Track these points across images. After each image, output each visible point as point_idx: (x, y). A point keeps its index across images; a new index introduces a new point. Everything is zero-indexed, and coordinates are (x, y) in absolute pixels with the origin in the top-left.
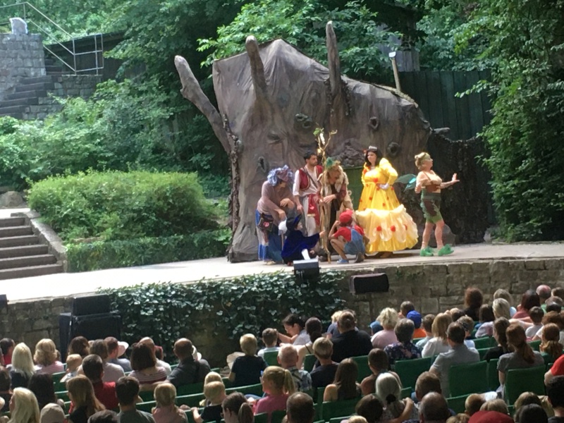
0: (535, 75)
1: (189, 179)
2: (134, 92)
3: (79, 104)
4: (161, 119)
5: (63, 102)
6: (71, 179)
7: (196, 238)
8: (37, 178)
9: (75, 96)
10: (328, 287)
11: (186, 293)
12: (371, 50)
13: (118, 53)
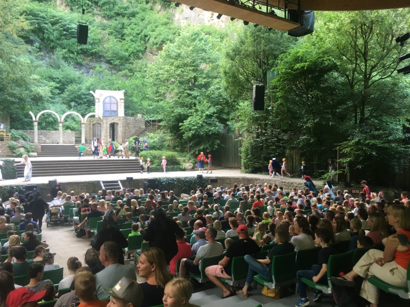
0: (253, 137)
1: (175, 153)
2: (164, 133)
3: (152, 135)
4: (169, 139)
5: (148, 134)
6: (149, 151)
7: (176, 167)
8: (142, 150)
9: (151, 132)
10: (204, 180)
11: (173, 180)
12: (217, 128)
13: (161, 124)
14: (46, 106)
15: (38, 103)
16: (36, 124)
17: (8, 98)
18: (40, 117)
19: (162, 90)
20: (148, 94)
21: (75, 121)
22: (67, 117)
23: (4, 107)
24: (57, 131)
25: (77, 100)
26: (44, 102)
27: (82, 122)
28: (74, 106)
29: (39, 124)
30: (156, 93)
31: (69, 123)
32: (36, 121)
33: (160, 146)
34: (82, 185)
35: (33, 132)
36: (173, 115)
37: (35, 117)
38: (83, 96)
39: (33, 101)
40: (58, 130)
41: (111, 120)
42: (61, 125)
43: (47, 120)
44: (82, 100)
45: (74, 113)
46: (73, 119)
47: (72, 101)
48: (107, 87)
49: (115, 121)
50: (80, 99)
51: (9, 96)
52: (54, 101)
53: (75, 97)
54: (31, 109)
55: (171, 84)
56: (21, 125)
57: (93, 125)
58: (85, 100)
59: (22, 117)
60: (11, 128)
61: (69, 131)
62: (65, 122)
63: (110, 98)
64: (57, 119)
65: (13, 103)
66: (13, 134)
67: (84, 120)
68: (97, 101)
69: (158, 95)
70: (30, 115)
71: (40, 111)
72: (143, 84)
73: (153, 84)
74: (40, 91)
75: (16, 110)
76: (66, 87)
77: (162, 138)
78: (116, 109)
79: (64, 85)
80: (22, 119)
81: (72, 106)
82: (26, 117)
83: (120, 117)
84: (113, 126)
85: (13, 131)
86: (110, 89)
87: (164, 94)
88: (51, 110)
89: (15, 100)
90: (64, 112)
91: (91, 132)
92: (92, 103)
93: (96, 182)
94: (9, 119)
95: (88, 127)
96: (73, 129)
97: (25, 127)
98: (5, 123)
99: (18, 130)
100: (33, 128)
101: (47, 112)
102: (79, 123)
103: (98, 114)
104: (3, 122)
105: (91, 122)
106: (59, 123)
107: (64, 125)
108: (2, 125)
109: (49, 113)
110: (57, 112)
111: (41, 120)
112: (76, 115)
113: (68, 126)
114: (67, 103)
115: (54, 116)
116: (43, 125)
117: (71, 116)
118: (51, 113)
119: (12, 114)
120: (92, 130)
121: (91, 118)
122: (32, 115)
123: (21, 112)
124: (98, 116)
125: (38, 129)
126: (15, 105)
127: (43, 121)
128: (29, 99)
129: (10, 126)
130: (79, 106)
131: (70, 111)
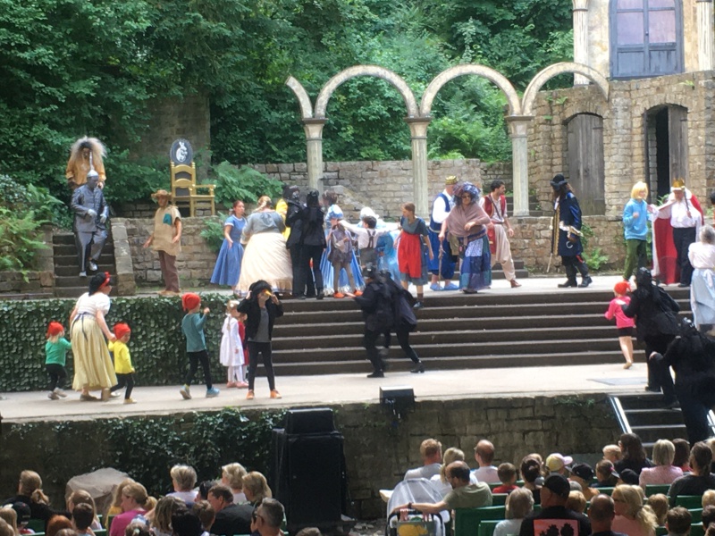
14: (357, 47)
15: (320, 37)
16: (315, 132)
17: (203, 23)
18: (331, 101)
21: (480, 108)
22: (446, 92)
23: (188, 65)
24: (406, 163)
25: (487, 8)
26: (347, 30)
27: (516, 111)
28: (477, 38)
29: (330, 133)
31: (457, 120)
32: (313, 122)
34: (529, 412)
35: (305, 173)
37: (313, 101)
39: (300, 32)
40: (407, 155)
41: (648, 96)
42: (420, 131)
43: (361, 111)
44: (511, 9)
45: (478, 70)
46: (473, 98)
47: (463, 16)
49: (672, 93)
51: (205, 17)
52: (388, 21)
54: (295, 69)
56: (256, 142)
57: (565, 123)
59: (258, 104)
60: (216, 160)
61: (456, 158)
62: (438, 116)
64: (404, 105)
65: (223, 43)
66: (224, 183)
67: (522, 103)
68: (578, 4)
70: (293, 95)
71: (332, 75)
75: (236, 76)
78: (671, 39)
80: (258, 115)
81: (468, 40)
82: (274, 105)
83: (694, 77)
84: (660, 123)
85: (225, 169)
88: (375, 64)
89: (228, 33)
90: (433, 71)
91: (555, 161)
92: (556, 19)
93: (591, 401)
94: (208, 116)
95: (540, 136)
96: (475, 150)
97: (273, 152)
98: (194, 138)
99: (244, 167)
100: (305, 154)
101: (360, 77)
102: (501, 118)
103: (585, 70)
104: (183, 134)
105: (556, 110)
106: (411, 121)
107: (436, 131)
108: (182, 145)
109: (367, 80)
110: (401, 74)
111: (335, 113)
112: (486, 82)
113: (449, 134)
114: (441, 26)
115: (389, 94)
116: (344, 135)
117: (462, 88)
118: (378, 78)
119: (218, 93)
120: (559, 148)
121: (553, 88)
122: (298, 94)
123: (254, 85)
124: (588, 77)
125: (324, 156)
126: (229, 55)
127: (345, 117)
128: (284, 24)
129: (213, 148)
130: (498, 36)
131: (458, 63)
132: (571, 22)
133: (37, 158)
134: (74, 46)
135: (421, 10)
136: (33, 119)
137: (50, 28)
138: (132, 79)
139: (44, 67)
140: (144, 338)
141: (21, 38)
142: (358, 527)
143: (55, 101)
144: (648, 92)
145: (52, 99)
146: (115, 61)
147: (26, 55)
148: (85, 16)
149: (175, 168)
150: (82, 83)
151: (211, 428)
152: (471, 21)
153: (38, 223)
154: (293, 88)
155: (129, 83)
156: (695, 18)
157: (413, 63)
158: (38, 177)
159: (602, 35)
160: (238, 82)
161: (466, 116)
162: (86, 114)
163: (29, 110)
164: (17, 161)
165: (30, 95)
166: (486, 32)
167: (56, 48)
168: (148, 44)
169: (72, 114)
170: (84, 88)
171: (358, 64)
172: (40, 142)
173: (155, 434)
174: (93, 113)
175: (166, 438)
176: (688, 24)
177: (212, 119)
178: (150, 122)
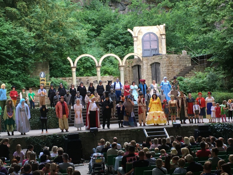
14: (84, 50)
15: (75, 48)
16: (74, 70)
17: (47, 45)
18: (78, 62)
19: (210, 19)
20: (193, 26)
22: (104, 60)
23: (44, 54)
24: (95, 77)
25: (114, 41)
27: (121, 64)
29: (77, 70)
30: (203, 23)
32: (74, 67)
33: (211, 87)
34: (125, 133)
35: (72, 80)
36: (226, 47)
37: (73, 62)
38: (120, 37)
40: (96, 75)
42: (99, 69)
43: (85, 65)
44: (119, 41)
46: (111, 62)
47: (109, 43)
48: (145, 23)
49: (157, 59)
50: (117, 40)
51: (48, 43)
52: (91, 44)
53: (112, 39)
54: (69, 55)
55: (221, 10)
56: (60, 72)
57: (132, 67)
58: (122, 40)
59: (61, 64)
60: (51, 77)
61: (107, 76)
62: (103, 66)
63: (150, 35)
64: (95, 63)
65: (52, 49)
67: (122, 62)
68: (135, 39)
69: (205, 25)
70: (69, 61)
71: (78, 56)
72: (186, 14)
73: (198, 12)
74: (77, 35)
75: (55, 57)
76: (102, 28)
77: (212, 76)
78: (156, 47)
79: (100, 26)
81: (110, 48)
82: (64, 64)
83: (161, 56)
85: (53, 79)
86: (149, 25)
87: (213, 22)
88: (88, 54)
89: (53, 47)
90: (102, 56)
91: (130, 76)
92: (130, 43)
93: (139, 130)
94: (49, 67)
95: (127, 70)
96: (112, 74)
97: (64, 75)
98: (45, 72)
99: (57, 78)
100: (72, 75)
101: (84, 57)
102: (118, 66)
103: (137, 55)
104: (43, 70)
105: (130, 64)
106: (96, 67)
107: (103, 69)
108: (42, 73)
109: (86, 58)
110: (94, 56)
111: (79, 65)
112: (114, 58)
113: (106, 70)
114: (104, 45)
115: (91, 61)
116: (81, 71)
117: (108, 59)
118: (89, 57)
119: (51, 61)
120: (131, 73)
121: (129, 59)
122: (70, 61)
123: (59, 59)
124: (137, 56)
125: (76, 75)
126: (53, 52)
127: (81, 66)
128: (67, 45)
129: (50, 74)
130: (117, 47)
131: (107, 54)
132: (133, 44)
133: (8, 77)
134: (16, 50)
135: (99, 42)
136: (7, 68)
137: (11, 46)
138: (31, 58)
139: (9, 55)
140: (34, 118)
141: (3, 48)
142: (85, 161)
143: (12, 63)
144: (151, 60)
145: (11, 63)
146: (26, 54)
147: (5, 52)
148: (19, 43)
149: (41, 79)
150: (18, 59)
151: (50, 139)
152: (110, 44)
153: (8, 92)
154: (69, 60)
155: (30, 59)
156: (161, 43)
157: (97, 54)
158: (8, 81)
159: (140, 47)
160: (56, 58)
161: (110, 66)
162: (20, 66)
163: (6, 65)
164: (3, 77)
165: (6, 62)
166: (114, 46)
167: (12, 50)
168: (34, 50)
169: (16, 66)
170: (19, 60)
171: (84, 54)
172: (8, 73)
173: (37, 140)
174: (21, 66)
175: (39, 141)
176: (160, 44)
177: (50, 67)
178: (35, 68)
